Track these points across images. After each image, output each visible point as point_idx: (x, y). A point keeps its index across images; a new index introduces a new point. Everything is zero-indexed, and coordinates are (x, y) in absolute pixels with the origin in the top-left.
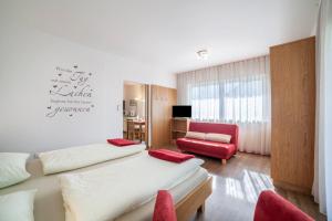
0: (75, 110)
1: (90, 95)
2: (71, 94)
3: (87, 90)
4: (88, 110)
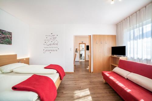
0: (52, 50)
1: (57, 44)
2: (50, 45)
3: (56, 42)
4: (57, 50)
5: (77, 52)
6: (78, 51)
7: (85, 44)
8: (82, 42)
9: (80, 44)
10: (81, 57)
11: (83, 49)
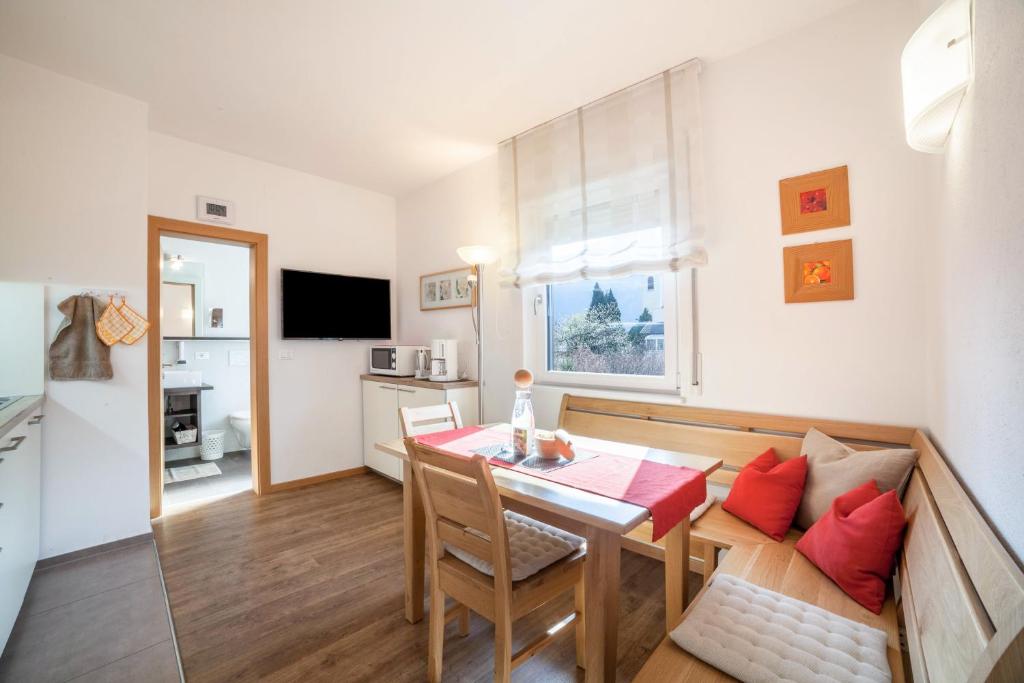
5: (106, 372)
6: (130, 360)
7: (257, 244)
8: (217, 210)
9: (159, 227)
10: (186, 436)
11: (217, 317)
